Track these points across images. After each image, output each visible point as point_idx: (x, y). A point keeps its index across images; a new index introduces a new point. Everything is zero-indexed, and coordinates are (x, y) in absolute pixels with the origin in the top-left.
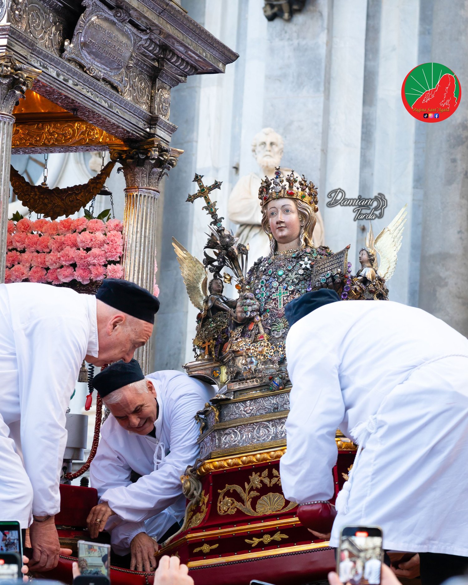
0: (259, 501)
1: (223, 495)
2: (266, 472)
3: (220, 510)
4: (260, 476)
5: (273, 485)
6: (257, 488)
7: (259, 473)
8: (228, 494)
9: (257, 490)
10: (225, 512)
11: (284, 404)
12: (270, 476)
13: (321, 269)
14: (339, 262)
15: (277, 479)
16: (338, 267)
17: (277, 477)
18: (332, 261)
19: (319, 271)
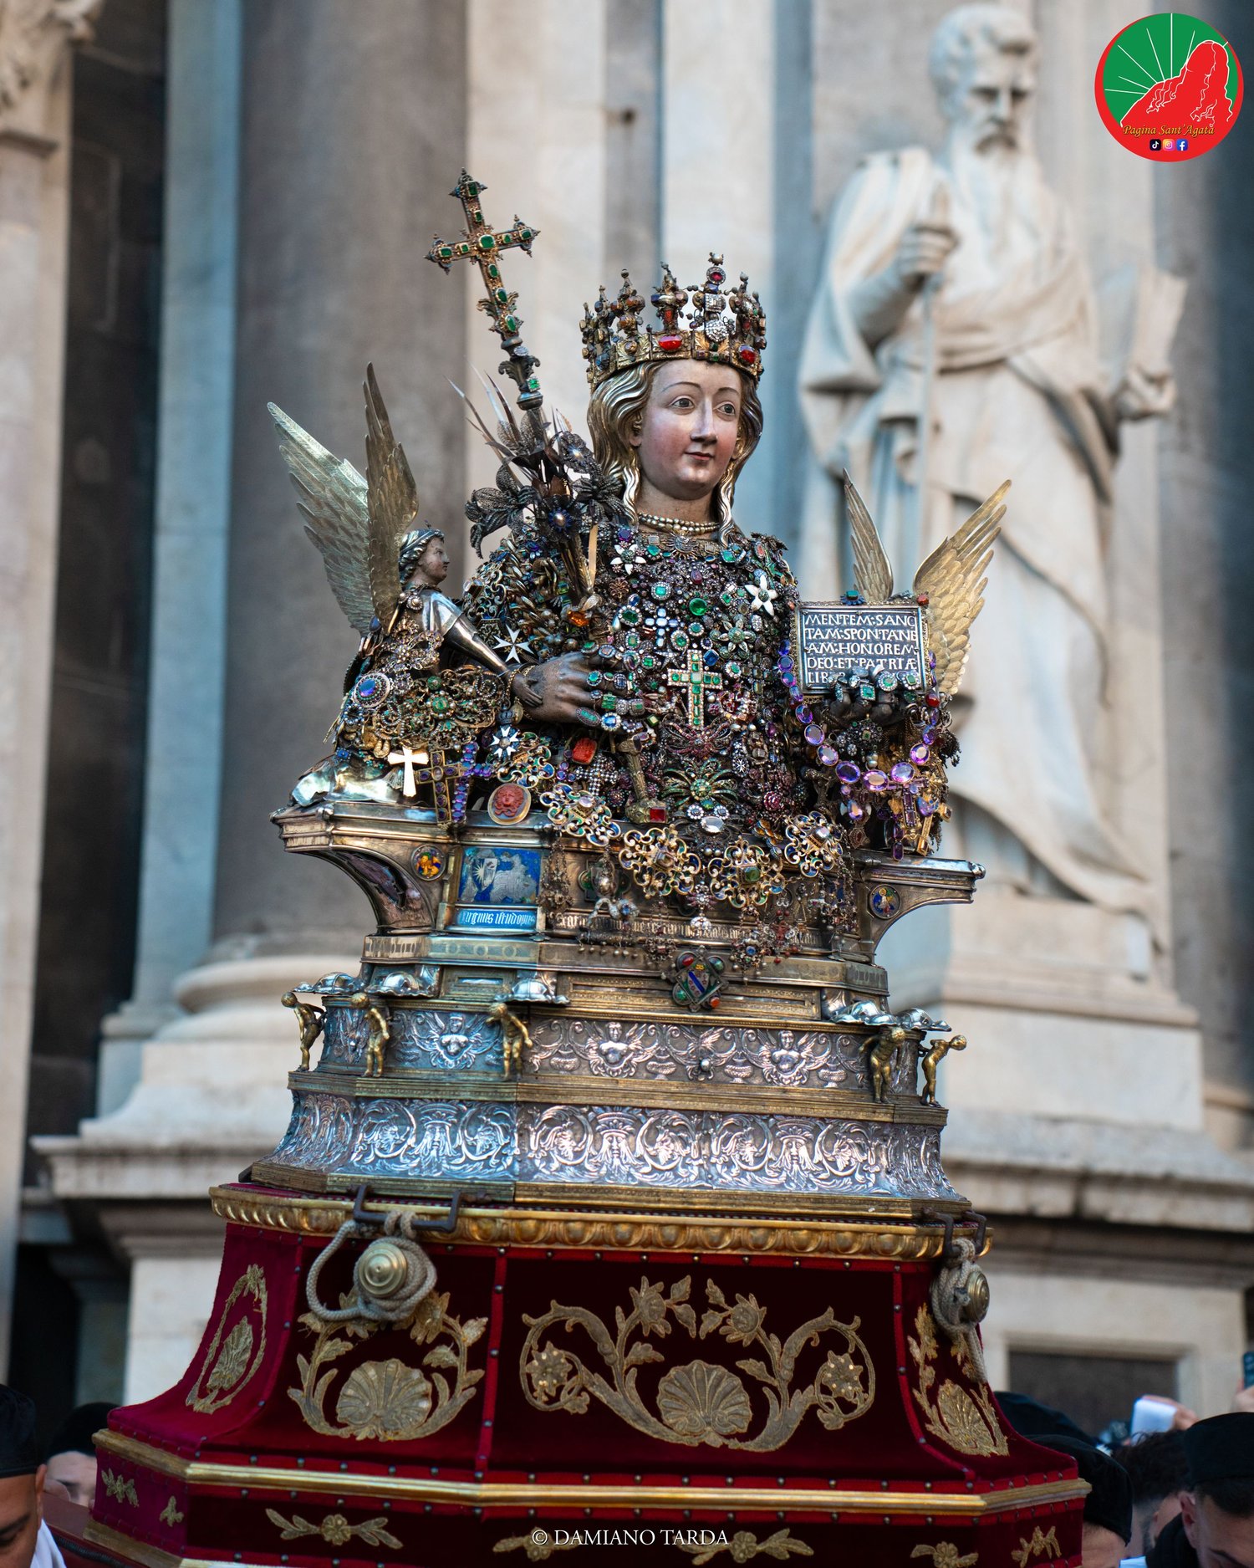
0: (666, 1385)
1: (538, 1334)
2: (683, 1287)
3: (532, 1390)
4: (666, 1294)
5: (708, 1335)
6: (653, 1334)
7: (660, 1285)
8: (555, 1335)
9: (653, 1339)
10: (552, 1400)
11: (727, 1063)
12: (699, 1302)
13: (831, 639)
14: (902, 644)
15: (719, 1317)
16: (899, 656)
17: (721, 1310)
18: (872, 628)
19: (823, 645)
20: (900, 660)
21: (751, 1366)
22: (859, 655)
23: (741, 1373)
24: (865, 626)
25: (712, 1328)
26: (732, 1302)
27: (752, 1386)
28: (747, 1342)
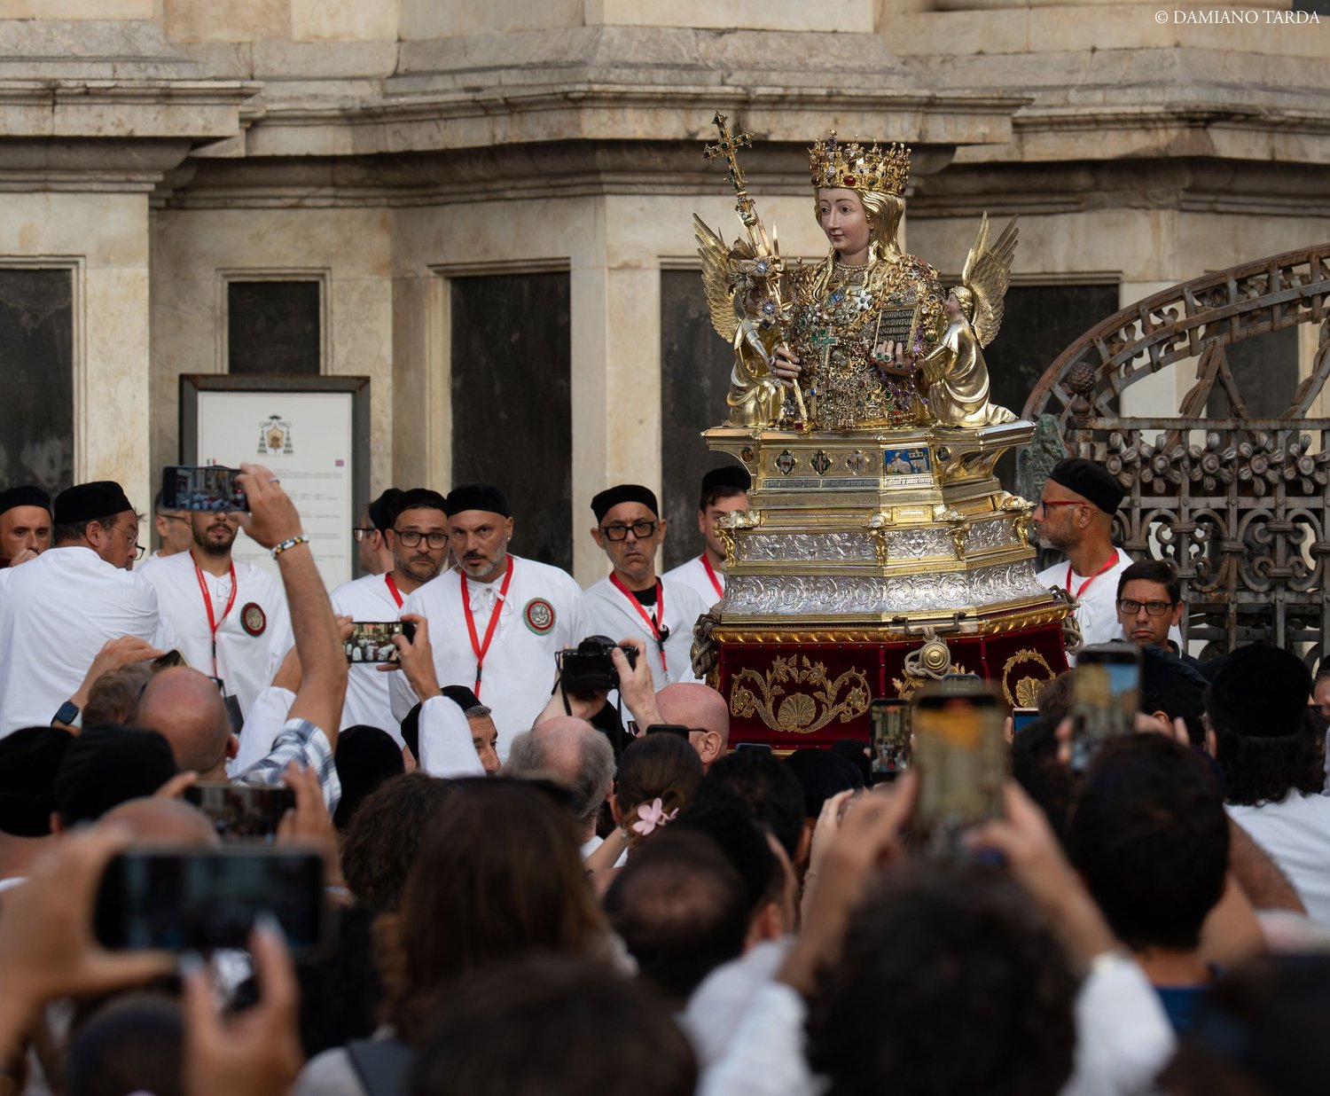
0: (784, 704)
1: (738, 683)
2: (794, 659)
4: (787, 663)
5: (803, 681)
6: (782, 681)
7: (785, 660)
8: (744, 683)
9: (781, 684)
10: (740, 711)
12: (800, 666)
15: (808, 672)
17: (808, 669)
21: (818, 694)
23: (815, 698)
25: (804, 678)
26: (813, 666)
27: (819, 704)
28: (818, 684)
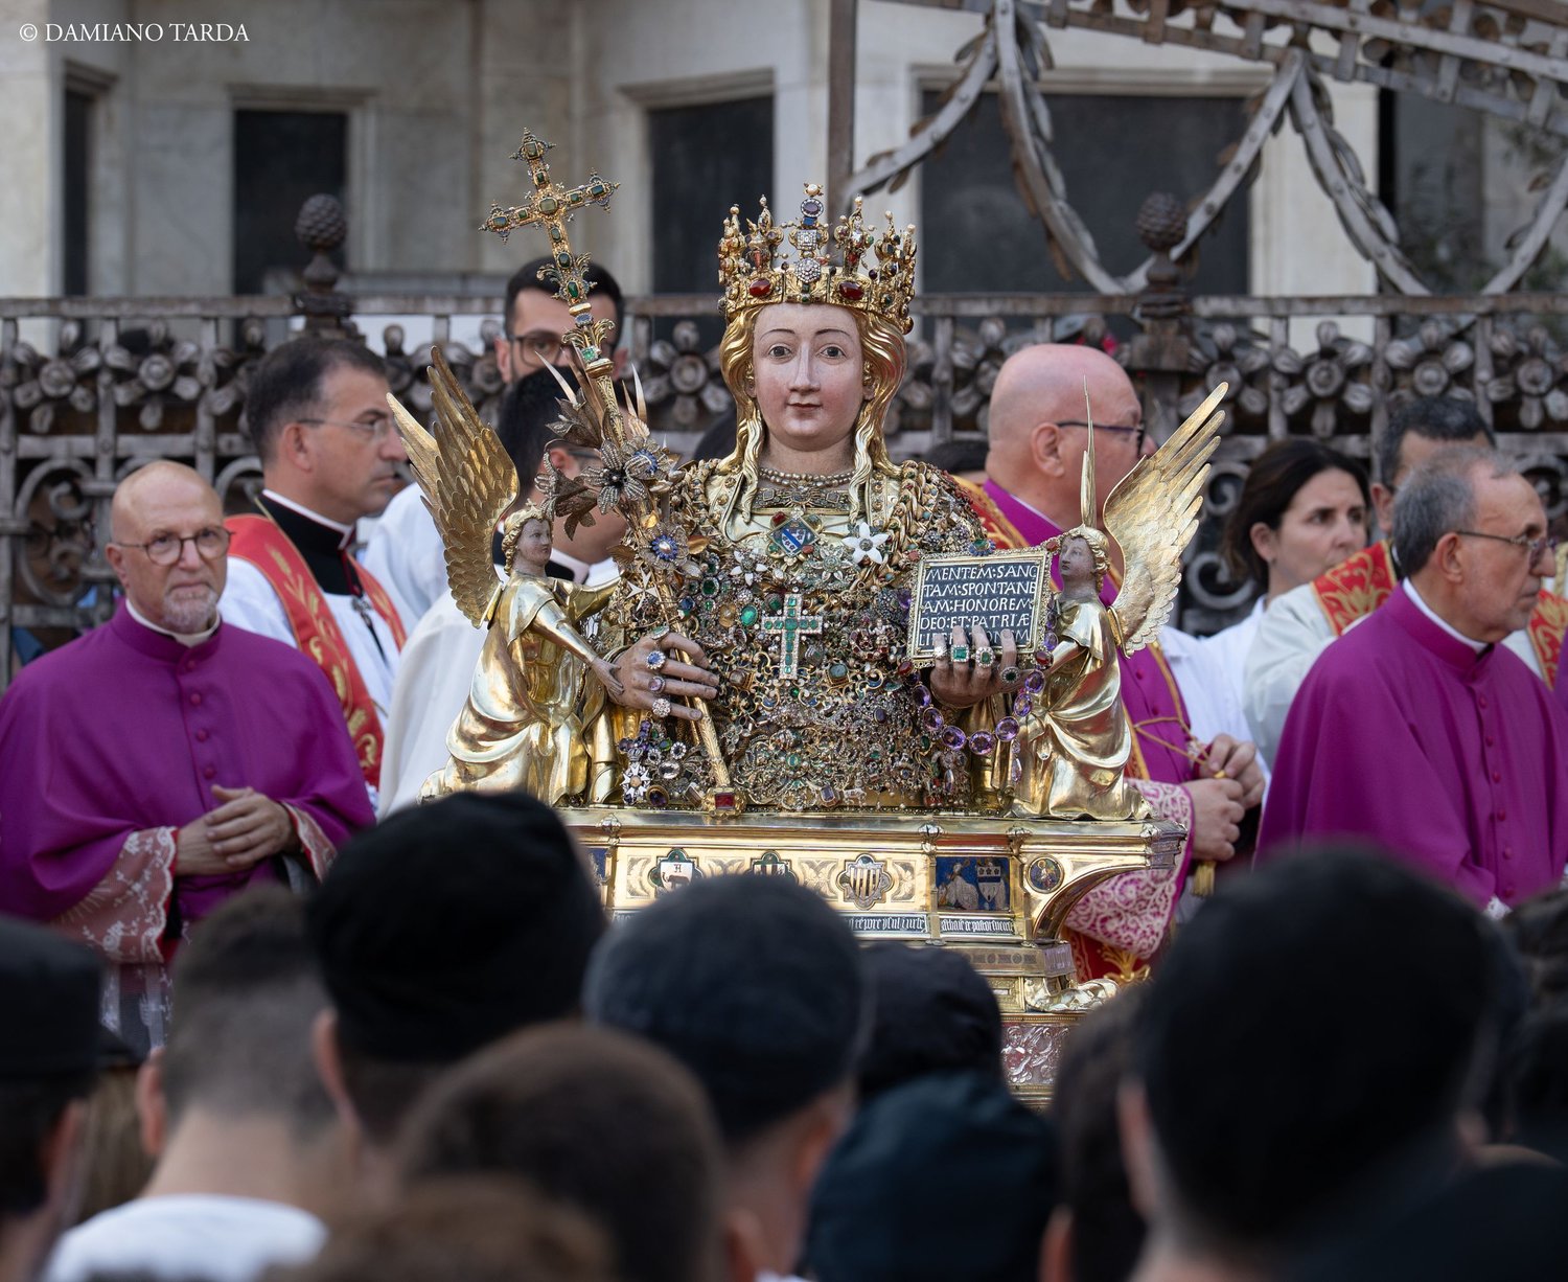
13: (948, 596)
14: (1018, 597)
16: (1013, 612)
18: (991, 582)
19: (939, 603)
20: (1013, 616)
22: (974, 613)
24: (984, 580)
